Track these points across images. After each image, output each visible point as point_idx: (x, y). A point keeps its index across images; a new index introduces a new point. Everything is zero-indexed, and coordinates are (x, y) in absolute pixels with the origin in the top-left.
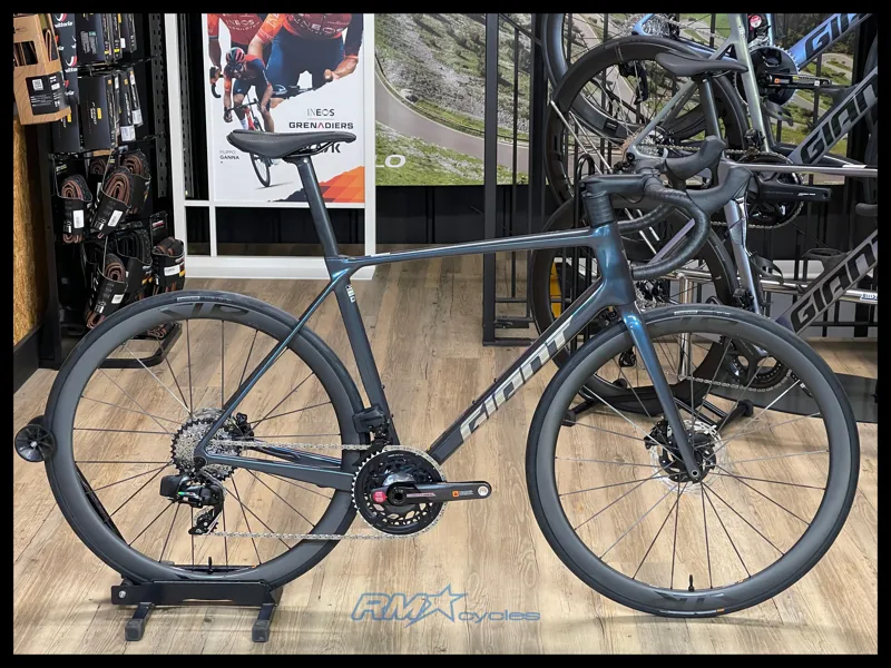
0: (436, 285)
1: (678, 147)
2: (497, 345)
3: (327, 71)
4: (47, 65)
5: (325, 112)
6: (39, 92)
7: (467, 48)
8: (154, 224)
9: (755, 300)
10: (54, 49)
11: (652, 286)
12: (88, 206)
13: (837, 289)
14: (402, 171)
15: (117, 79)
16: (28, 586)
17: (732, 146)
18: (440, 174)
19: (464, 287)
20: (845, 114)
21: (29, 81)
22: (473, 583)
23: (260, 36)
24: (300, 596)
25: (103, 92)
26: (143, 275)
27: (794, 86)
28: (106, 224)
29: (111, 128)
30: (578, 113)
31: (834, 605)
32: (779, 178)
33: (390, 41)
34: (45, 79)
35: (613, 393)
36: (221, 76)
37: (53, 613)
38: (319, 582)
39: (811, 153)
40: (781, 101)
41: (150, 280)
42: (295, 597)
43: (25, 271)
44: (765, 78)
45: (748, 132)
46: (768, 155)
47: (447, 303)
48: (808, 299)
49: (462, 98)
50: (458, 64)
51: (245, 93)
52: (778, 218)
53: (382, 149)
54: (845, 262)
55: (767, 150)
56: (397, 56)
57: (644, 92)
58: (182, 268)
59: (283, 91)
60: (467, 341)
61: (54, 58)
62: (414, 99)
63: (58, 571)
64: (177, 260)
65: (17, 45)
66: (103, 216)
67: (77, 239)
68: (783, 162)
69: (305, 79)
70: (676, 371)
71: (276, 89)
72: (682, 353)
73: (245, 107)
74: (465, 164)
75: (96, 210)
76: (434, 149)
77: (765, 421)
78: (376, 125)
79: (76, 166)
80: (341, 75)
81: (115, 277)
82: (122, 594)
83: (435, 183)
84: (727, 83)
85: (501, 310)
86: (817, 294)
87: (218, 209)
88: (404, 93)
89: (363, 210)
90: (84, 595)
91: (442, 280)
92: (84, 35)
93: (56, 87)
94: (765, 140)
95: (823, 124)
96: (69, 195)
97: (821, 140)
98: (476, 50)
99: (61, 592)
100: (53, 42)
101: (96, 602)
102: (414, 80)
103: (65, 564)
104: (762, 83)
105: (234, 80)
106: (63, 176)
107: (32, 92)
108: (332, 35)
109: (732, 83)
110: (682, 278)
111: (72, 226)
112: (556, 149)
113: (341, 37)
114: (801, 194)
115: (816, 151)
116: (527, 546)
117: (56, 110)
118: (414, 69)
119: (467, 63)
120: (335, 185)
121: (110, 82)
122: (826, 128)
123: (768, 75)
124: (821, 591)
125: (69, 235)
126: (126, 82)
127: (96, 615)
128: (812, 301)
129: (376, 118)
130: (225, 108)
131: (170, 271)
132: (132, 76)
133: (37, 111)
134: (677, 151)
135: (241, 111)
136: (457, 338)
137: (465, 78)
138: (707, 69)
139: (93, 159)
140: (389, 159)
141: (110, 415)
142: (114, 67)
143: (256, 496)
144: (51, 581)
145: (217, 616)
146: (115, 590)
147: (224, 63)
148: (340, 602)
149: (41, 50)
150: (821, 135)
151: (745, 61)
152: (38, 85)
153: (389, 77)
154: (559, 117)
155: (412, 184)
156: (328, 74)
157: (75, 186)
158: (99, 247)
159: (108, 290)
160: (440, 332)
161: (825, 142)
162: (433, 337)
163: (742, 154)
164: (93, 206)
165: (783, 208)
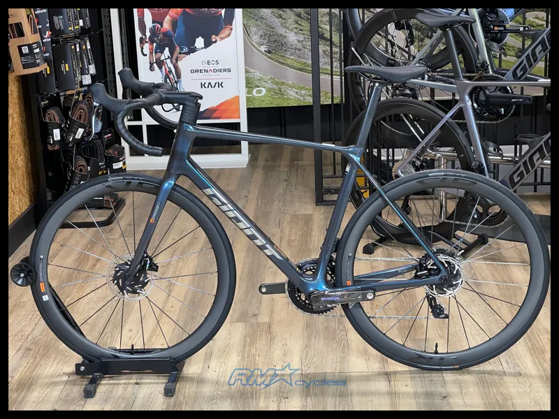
0: (286, 169)
1: (434, 74)
2: (324, 205)
3: (213, 36)
4: (30, 37)
5: (213, 62)
6: (26, 55)
7: (301, 18)
8: (106, 136)
9: (486, 169)
10: (35, 27)
11: (419, 163)
12: (63, 126)
13: (537, 160)
14: (263, 97)
15: (78, 45)
16: (25, 365)
17: (468, 72)
18: (288, 99)
19: (305, 170)
20: (540, 48)
21: (20, 48)
22: (307, 355)
23: (170, 16)
24: (196, 366)
25: (69, 54)
26: (99, 168)
27: (506, 31)
28: (74, 137)
29: (75, 76)
30: (369, 55)
31: (539, 362)
32: (499, 90)
33: (252, 16)
34: (30, 46)
35: (397, 232)
36: (147, 42)
37: (40, 382)
38: (209, 357)
39: (519, 73)
40: (499, 41)
41: (105, 172)
42: (192, 367)
43: (24, 169)
44: (488, 27)
45: (478, 62)
46: (492, 76)
47: (293, 181)
48: (520, 167)
49: (300, 50)
50: (297, 28)
51: (162, 52)
52: (499, 116)
53: (250, 84)
54: (542, 142)
55: (491, 73)
56: (257, 26)
57: (411, 40)
58: (124, 164)
59: (186, 50)
60: (306, 203)
61: (35, 32)
62: (269, 52)
63: (44, 356)
64: (121, 159)
65: (11, 25)
66: (71, 132)
67: (57, 147)
68: (502, 80)
69: (200, 42)
70: (438, 217)
71: (181, 49)
72: (442, 206)
73: (163, 61)
74: (303, 92)
75: (68, 128)
76: (283, 83)
77: (496, 247)
78: (246, 69)
79: (54, 102)
80: (222, 39)
81: (81, 170)
82: (82, 368)
83: (285, 105)
84: (464, 32)
85: (326, 183)
86: (525, 163)
87: (148, 126)
88: (263, 48)
89: (239, 123)
90: (59, 370)
91: (291, 166)
92: (55, 18)
93: (37, 51)
94: (489, 67)
95: (526, 54)
96: (50, 120)
97: (525, 65)
98: (307, 19)
99: (46, 368)
100: (34, 23)
101: (67, 374)
102: (269, 40)
103: (48, 351)
104: (486, 30)
105: (155, 44)
106: (46, 108)
107: (21, 54)
108: (215, 13)
109: (467, 31)
110: (440, 157)
111: (53, 139)
112: (356, 78)
113: (221, 14)
114: (513, 100)
115: (522, 72)
116: (342, 331)
117: (38, 65)
118: (269, 33)
119: (302, 28)
120: (221, 108)
121: (73, 47)
122: (528, 57)
123: (490, 25)
124: (531, 353)
125: (51, 145)
126: (84, 47)
127: (67, 383)
128: (522, 168)
129: (245, 65)
130: (150, 62)
131: (116, 166)
132: (88, 43)
133: (25, 67)
134: (434, 76)
135: (160, 64)
136: (300, 202)
137: (301, 38)
138: (448, 22)
139: (66, 97)
140: (255, 91)
141: (79, 257)
142: (76, 37)
143: (169, 305)
144: (39, 361)
145: (143, 381)
146: (78, 366)
147: (148, 34)
148: (221, 370)
149: (27, 28)
150: (525, 62)
151: (474, 16)
152: (25, 50)
153: (253, 38)
154: (357, 58)
155: (270, 106)
156: (214, 38)
157: (54, 115)
158: (70, 151)
159: (77, 179)
160: (288, 198)
161: (527, 66)
162: (284, 202)
163: (475, 76)
164: (66, 126)
165: (502, 109)
